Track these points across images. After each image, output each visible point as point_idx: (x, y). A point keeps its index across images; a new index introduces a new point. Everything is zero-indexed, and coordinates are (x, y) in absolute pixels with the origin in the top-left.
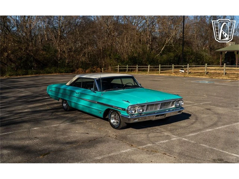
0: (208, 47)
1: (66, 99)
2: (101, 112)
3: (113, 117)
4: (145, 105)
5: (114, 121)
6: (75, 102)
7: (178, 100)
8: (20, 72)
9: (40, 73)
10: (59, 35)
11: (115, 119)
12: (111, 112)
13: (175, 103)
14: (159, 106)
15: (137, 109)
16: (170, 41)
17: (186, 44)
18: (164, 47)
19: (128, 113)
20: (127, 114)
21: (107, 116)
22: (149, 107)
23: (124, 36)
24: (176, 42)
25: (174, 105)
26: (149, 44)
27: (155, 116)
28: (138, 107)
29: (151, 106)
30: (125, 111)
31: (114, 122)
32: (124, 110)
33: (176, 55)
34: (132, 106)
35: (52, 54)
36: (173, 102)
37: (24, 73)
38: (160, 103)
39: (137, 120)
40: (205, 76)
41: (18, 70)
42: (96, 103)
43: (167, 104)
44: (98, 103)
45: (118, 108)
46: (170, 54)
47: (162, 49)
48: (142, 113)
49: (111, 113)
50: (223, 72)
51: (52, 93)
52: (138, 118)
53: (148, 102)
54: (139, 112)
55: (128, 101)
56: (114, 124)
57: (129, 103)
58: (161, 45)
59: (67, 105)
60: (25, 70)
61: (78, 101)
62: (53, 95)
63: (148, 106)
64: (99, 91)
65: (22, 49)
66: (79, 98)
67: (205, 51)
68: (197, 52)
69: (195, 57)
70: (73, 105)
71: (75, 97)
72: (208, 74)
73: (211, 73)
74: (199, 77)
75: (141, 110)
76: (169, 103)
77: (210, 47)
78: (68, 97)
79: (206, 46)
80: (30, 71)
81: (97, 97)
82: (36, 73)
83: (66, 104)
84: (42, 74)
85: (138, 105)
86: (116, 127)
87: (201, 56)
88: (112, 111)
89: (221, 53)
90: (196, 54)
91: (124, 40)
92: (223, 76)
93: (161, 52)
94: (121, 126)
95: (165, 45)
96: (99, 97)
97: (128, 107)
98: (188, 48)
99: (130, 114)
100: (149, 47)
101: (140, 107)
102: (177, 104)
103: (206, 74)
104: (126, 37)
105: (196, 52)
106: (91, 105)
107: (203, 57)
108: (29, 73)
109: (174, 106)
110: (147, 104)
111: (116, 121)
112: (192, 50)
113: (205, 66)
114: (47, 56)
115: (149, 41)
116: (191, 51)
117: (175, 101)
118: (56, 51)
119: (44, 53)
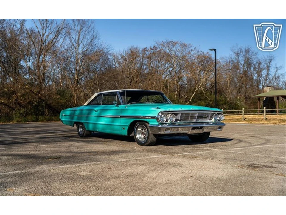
0: (243, 95)
1: (83, 121)
2: (125, 127)
3: (139, 131)
4: (179, 114)
5: (140, 136)
6: (94, 122)
7: (218, 113)
8: (29, 118)
9: (52, 120)
10: (76, 79)
11: (142, 134)
12: (137, 125)
13: (214, 116)
14: (196, 116)
15: (169, 117)
16: (200, 88)
17: (219, 92)
18: (193, 95)
19: (158, 121)
20: (157, 123)
21: (132, 133)
22: (184, 117)
23: (149, 82)
24: (207, 90)
25: (214, 118)
26: (177, 91)
27: (191, 128)
28: (170, 114)
29: (186, 115)
30: (155, 119)
31: (140, 138)
32: (153, 118)
33: (207, 104)
34: (163, 113)
35: (67, 99)
36: (212, 114)
37: (34, 119)
38: (196, 113)
39: (170, 131)
40: (243, 122)
41: (27, 116)
42: (119, 118)
43: (205, 117)
44: (122, 117)
45: (146, 117)
46: (201, 103)
47: (192, 97)
48: (175, 123)
49: (138, 127)
50: (263, 118)
51: (66, 118)
52: (171, 128)
53: (182, 109)
54: (172, 121)
55: (158, 107)
56: (140, 139)
57: (160, 109)
58: (190, 92)
59: (84, 129)
60: (35, 116)
61: (97, 120)
62: (67, 120)
63: (182, 114)
64: (122, 105)
65: (33, 92)
66: (99, 116)
67: (240, 100)
68: (232, 101)
69: (229, 107)
70: (91, 127)
71: (94, 116)
72: (245, 120)
73: (249, 119)
74: (235, 122)
75: (174, 119)
76: (208, 114)
77: (245, 97)
78: (84, 118)
79: (241, 95)
80: (41, 118)
81: (120, 110)
82: (47, 120)
83: (82, 129)
84: (54, 121)
85: (170, 111)
86: (143, 143)
87: (236, 106)
88: (139, 124)
89: (259, 99)
90: (230, 103)
91: (149, 86)
92: (263, 121)
93: (190, 100)
94: (149, 141)
95: (195, 93)
96: (123, 110)
97: (158, 114)
98: (221, 97)
99: (161, 122)
100: (177, 95)
101: (173, 115)
102: (216, 117)
103: (243, 120)
104: (151, 83)
105: (230, 100)
106: (113, 122)
107: (238, 107)
108: (40, 120)
109: (213, 120)
110: (182, 112)
111: (143, 137)
112: (226, 99)
113: (242, 115)
114: (62, 101)
115: (177, 88)
116: (224, 99)
117: (214, 114)
118: (71, 96)
119: (58, 97)
